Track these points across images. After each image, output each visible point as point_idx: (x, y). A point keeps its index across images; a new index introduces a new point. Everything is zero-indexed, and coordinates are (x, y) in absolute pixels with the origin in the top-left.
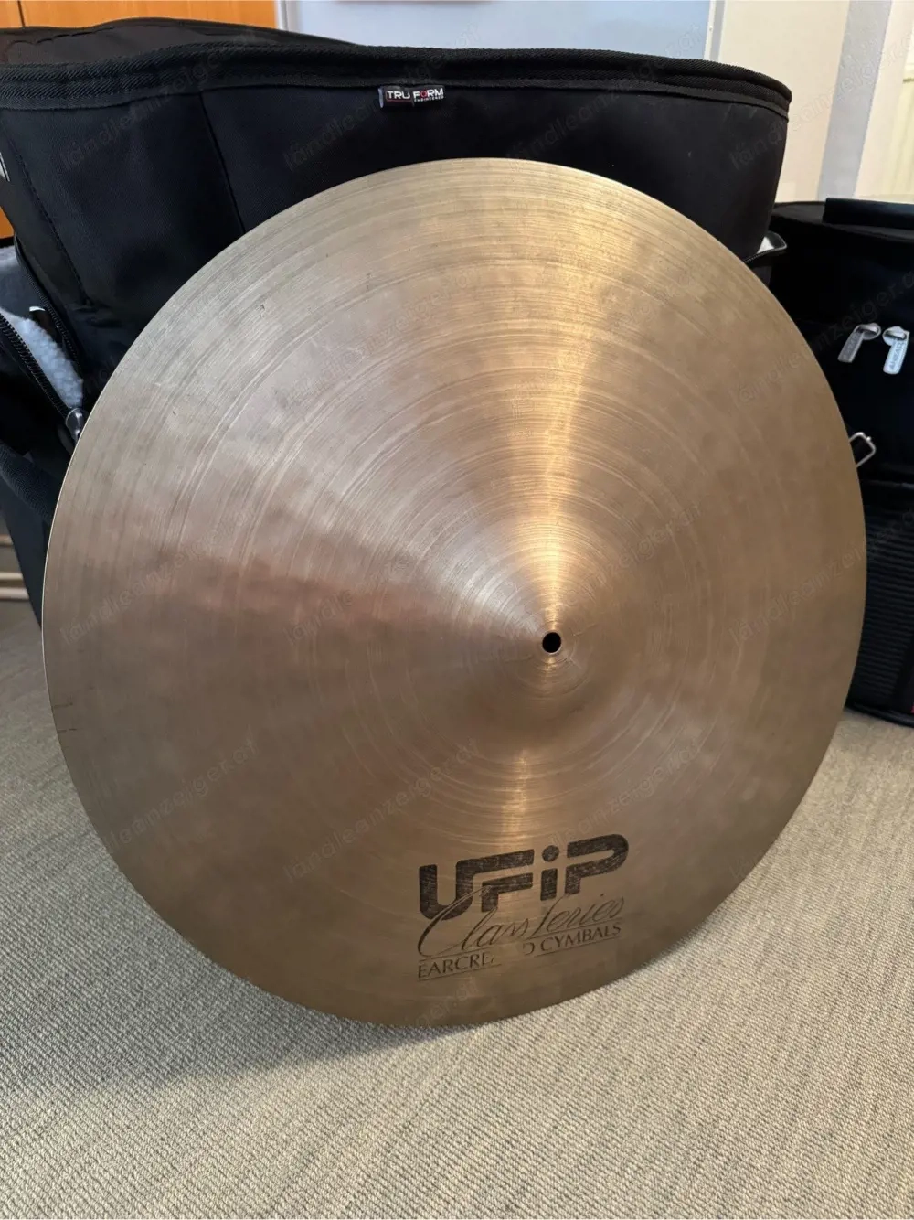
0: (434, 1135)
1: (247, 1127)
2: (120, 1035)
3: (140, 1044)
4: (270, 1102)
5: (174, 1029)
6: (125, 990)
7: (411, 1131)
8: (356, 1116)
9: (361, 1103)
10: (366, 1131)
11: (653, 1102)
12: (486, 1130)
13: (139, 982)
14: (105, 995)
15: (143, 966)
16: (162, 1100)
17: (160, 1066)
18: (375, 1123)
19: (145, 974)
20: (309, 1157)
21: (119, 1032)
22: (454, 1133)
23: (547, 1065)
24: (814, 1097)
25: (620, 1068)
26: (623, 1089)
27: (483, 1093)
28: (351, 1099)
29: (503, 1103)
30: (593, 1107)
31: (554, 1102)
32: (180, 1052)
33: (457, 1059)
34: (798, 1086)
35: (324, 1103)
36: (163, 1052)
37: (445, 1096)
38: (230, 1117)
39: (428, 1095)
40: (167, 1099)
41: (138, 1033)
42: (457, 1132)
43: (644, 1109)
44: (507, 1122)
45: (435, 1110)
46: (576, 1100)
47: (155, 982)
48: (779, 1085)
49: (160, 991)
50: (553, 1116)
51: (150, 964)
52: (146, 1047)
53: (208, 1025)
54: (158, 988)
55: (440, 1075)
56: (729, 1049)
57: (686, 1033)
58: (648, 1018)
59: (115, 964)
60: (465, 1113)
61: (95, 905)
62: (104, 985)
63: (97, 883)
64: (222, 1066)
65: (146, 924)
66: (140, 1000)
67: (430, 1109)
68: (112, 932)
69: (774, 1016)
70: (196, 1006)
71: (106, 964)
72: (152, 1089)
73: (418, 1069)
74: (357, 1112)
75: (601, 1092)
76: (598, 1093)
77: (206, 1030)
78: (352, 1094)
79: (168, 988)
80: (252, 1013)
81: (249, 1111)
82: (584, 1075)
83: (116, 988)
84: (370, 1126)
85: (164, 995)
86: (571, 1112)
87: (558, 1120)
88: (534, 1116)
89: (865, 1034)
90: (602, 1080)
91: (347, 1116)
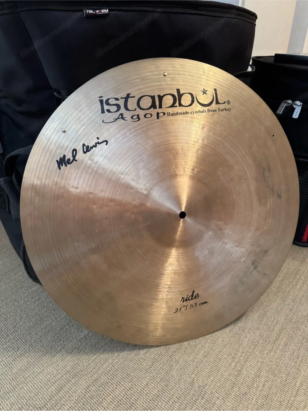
0: (104, 384)
1: (41, 376)
2: (6, 342)
3: (12, 345)
4: (51, 369)
5: (24, 341)
6: (10, 327)
7: (97, 382)
8: (79, 375)
9: (81, 371)
10: (81, 381)
11: (183, 378)
12: (123, 384)
13: (15, 324)
14: (3, 328)
15: (18, 319)
16: (15, 365)
17: (17, 353)
18: (85, 378)
19: (18, 321)
20: (61, 388)
22: (112, 384)
23: (148, 362)
24: (242, 380)
25: (174, 365)
26: (174, 373)
27: (124, 370)
28: (78, 369)
29: (130, 374)
30: (162, 378)
31: (149, 375)
32: (24, 349)
33: (117, 357)
34: (237, 375)
35: (69, 370)
36: (19, 349)
37: (111, 371)
38: (36, 373)
39: (105, 370)
40: (17, 365)
41: (12, 342)
43: (180, 380)
44: (131, 381)
45: (106, 375)
46: (156, 375)
47: (21, 324)
48: (230, 374)
49: (21, 328)
50: (148, 381)
51: (20, 318)
52: (13, 347)
53: (35, 340)
54: (21, 326)
55: (110, 363)
56: (214, 360)
57: (200, 353)
58: (187, 347)
59: (9, 317)
60: (117, 377)
61: (6, 296)
62: (4, 324)
63: (8, 289)
64: (38, 355)
65: (21, 304)
66: (15, 330)
67: (105, 375)
68: (10, 306)
69: (233, 349)
70: (33, 333)
71: (6, 317)
72: (13, 361)
73: (103, 360)
74: (79, 374)
75: (166, 373)
77: (34, 342)
78: (79, 367)
79: (25, 327)
80: (51, 337)
81: (43, 371)
82: (161, 366)
83: (7, 326)
84: (83, 380)
85: (23, 329)
86: (154, 379)
88: (140, 380)
89: (265, 358)
90: (167, 369)
91: (76, 375)
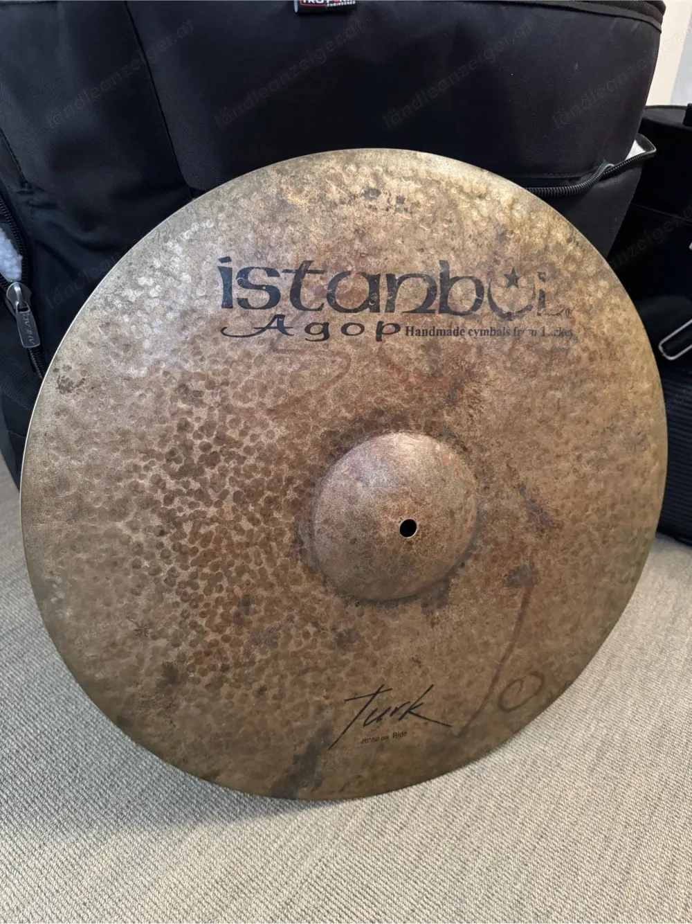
0: (310, 913)
1: (155, 896)
2: (57, 808)
3: (72, 816)
4: (176, 875)
5: (101, 804)
6: (64, 767)
7: (291, 907)
8: (247, 892)
9: (251, 879)
10: (254, 905)
11: (496, 892)
12: (354, 910)
13: (75, 761)
14: (47, 771)
15: (79, 746)
16: (87, 868)
17: (88, 837)
18: (262, 899)
19: (81, 754)
21: (56, 804)
22: (328, 911)
23: (409, 853)
24: (634, 894)
25: (470, 859)
26: (472, 878)
27: (354, 876)
28: (243, 876)
29: (370, 886)
30: (446, 893)
31: (413, 887)
32: (105, 825)
33: (334, 843)
34: (620, 882)
35: (221, 878)
36: (90, 825)
37: (322, 877)
38: (142, 887)
39: (308, 876)
40: (91, 867)
41: (72, 806)
42: (331, 911)
43: (488, 897)
44: (372, 903)
45: (313, 889)
46: (431, 886)
47: (88, 760)
48: (605, 880)
49: (92, 770)
50: (412, 901)
51: (86, 744)
52: (77, 819)
53: (129, 802)
54: (90, 767)
55: (319, 857)
56: (563, 846)
57: (528, 829)
58: (496, 814)
59: (57, 743)
60: (338, 894)
61: (45, 690)
62: (47, 762)
63: (48, 671)
64: (139, 840)
65: (85, 709)
66: (75, 777)
67: (309, 888)
68: (57, 715)
69: (603, 817)
70: (120, 784)
71: (50, 743)
72: (80, 858)
73: (301, 851)
74: (247, 888)
75: (453, 880)
76: (450, 881)
77: (128, 807)
78: (244, 871)
79: (99, 767)
80: (167, 792)
81: (158, 883)
82: (440, 863)
83: (57, 765)
84: (258, 901)
85: (95, 773)
86: (427, 898)
87: (415, 904)
88: (395, 899)
89: (680, 837)
90: (455, 869)
91: (238, 890)
